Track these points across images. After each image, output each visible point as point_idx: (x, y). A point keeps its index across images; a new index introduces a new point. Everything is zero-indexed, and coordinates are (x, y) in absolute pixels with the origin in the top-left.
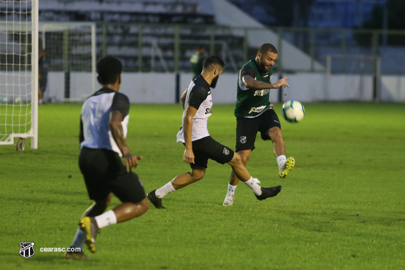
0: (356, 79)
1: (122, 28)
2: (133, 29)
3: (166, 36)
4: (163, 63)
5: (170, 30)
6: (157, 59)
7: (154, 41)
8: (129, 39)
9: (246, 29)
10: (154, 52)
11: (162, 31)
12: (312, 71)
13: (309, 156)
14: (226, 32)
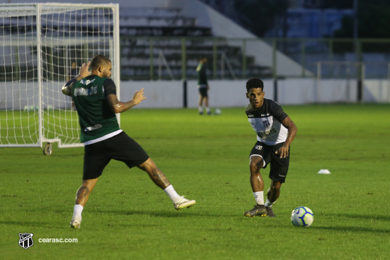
0: (343, 83)
1: (130, 41)
2: (140, 42)
3: (169, 47)
4: (169, 71)
5: (173, 42)
6: (164, 68)
7: (160, 52)
8: (136, 51)
9: (245, 40)
10: (161, 62)
11: (165, 42)
12: (303, 76)
13: (353, 151)
14: (222, 43)
